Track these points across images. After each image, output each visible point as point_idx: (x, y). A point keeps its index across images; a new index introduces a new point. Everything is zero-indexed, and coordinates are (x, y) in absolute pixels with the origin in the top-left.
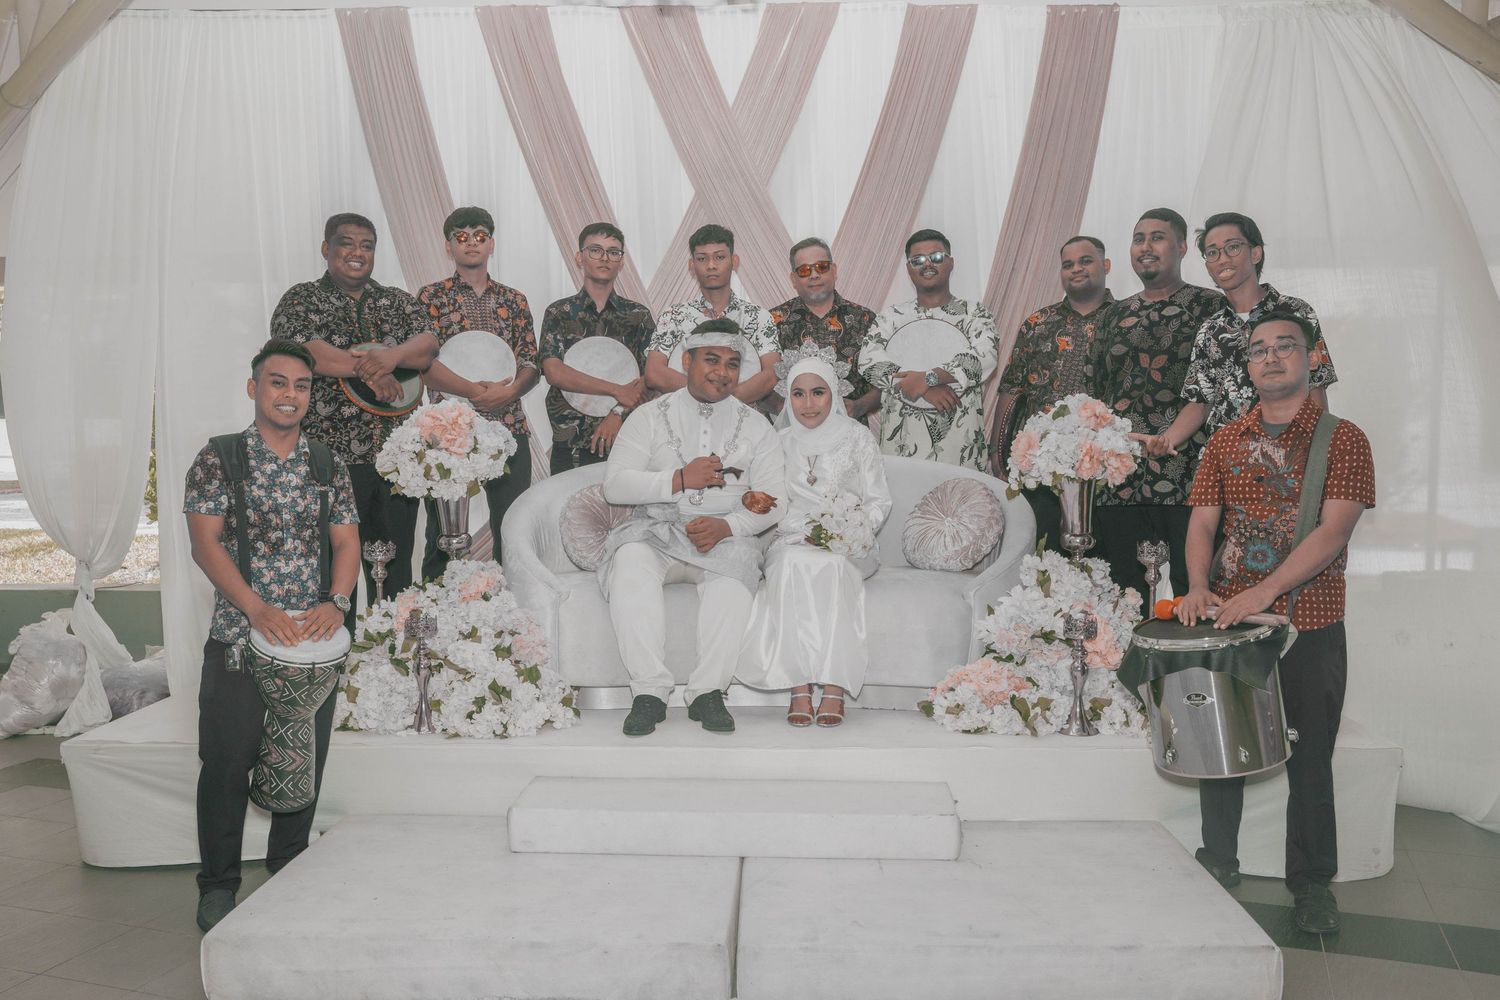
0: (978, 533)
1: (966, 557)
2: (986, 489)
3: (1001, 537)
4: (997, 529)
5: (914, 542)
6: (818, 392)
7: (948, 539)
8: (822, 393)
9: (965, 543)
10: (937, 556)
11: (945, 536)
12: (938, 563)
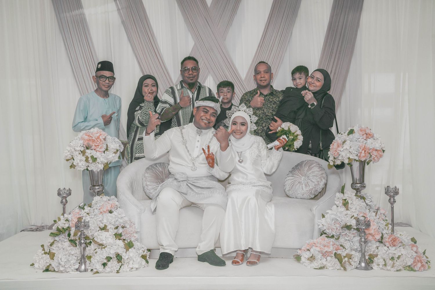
0: (316, 183)
1: (311, 193)
2: (319, 164)
3: (326, 185)
4: (324, 181)
5: (289, 186)
6: (243, 124)
7: (304, 186)
8: (244, 125)
9: (311, 187)
10: (299, 192)
11: (302, 184)
12: (300, 196)
